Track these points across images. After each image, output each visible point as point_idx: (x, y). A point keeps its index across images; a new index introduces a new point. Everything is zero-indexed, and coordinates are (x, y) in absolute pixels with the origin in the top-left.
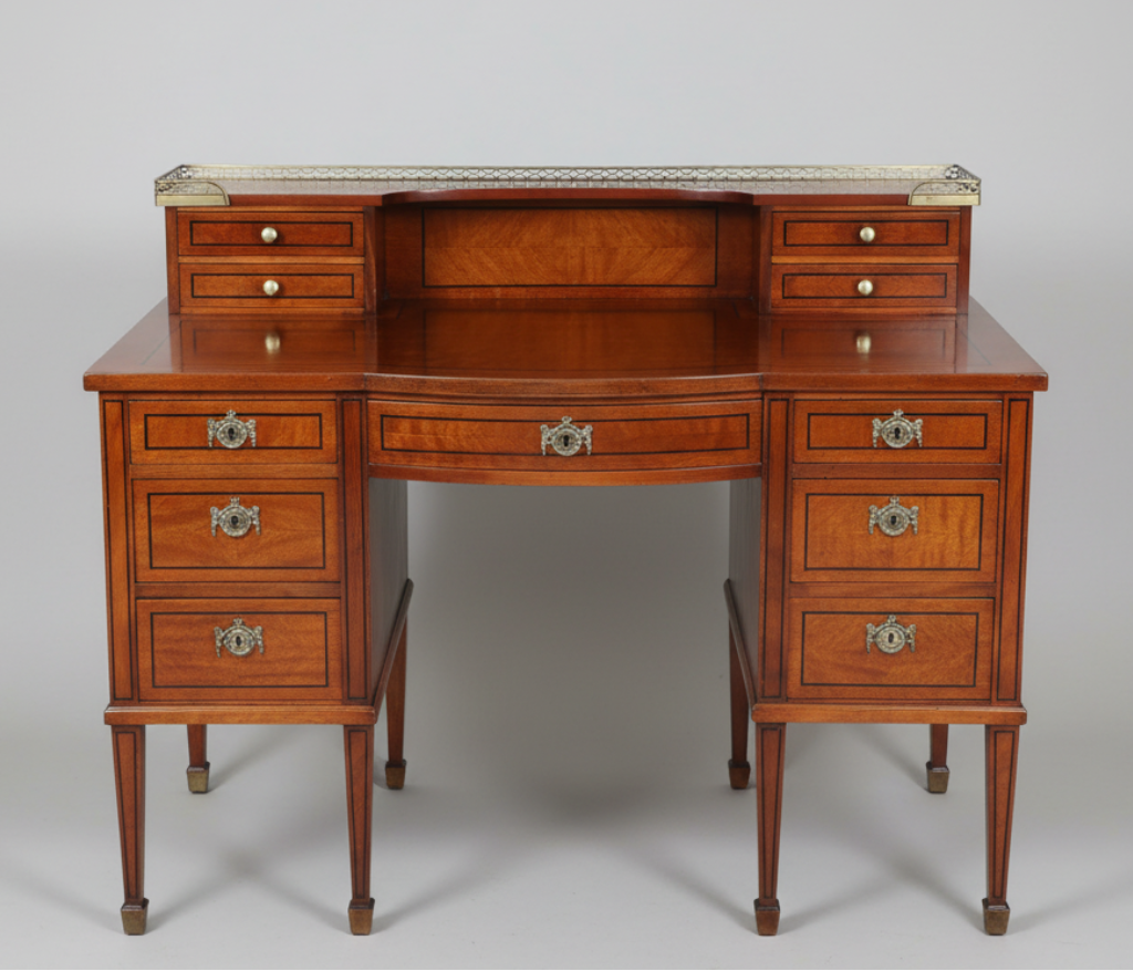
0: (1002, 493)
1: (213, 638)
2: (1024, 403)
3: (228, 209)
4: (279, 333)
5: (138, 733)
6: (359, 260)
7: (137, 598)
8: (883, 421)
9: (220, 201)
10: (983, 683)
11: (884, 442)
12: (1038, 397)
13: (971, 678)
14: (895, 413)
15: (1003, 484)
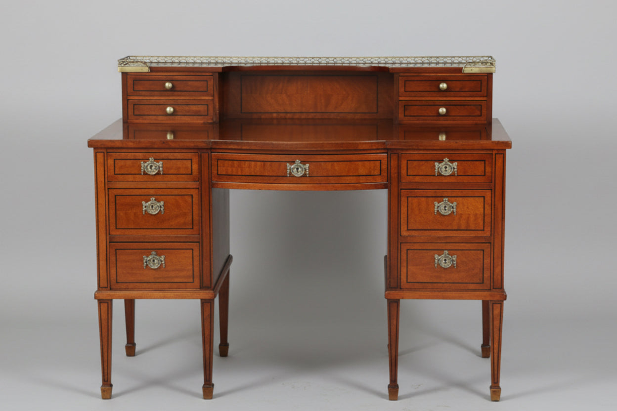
0: (493, 195)
1: (142, 260)
2: (502, 155)
3: (149, 74)
4: (173, 132)
5: (109, 303)
6: (211, 98)
7: (110, 242)
8: (439, 164)
9: (146, 69)
10: (487, 282)
11: (440, 173)
12: (508, 151)
13: (482, 280)
14: (444, 160)
15: (493, 192)
